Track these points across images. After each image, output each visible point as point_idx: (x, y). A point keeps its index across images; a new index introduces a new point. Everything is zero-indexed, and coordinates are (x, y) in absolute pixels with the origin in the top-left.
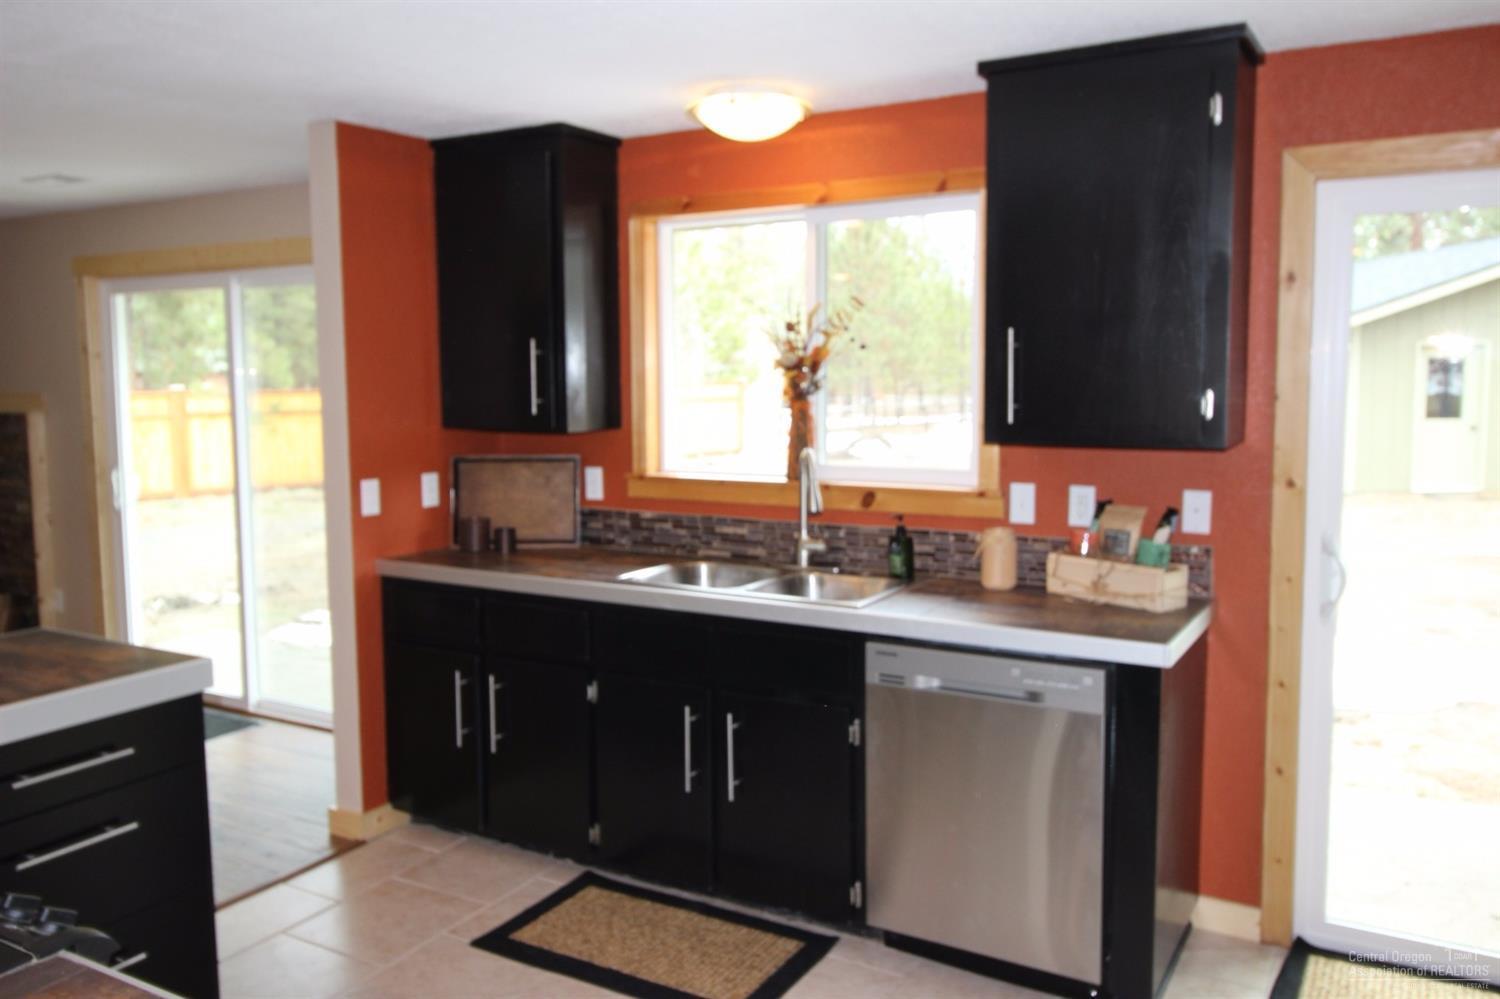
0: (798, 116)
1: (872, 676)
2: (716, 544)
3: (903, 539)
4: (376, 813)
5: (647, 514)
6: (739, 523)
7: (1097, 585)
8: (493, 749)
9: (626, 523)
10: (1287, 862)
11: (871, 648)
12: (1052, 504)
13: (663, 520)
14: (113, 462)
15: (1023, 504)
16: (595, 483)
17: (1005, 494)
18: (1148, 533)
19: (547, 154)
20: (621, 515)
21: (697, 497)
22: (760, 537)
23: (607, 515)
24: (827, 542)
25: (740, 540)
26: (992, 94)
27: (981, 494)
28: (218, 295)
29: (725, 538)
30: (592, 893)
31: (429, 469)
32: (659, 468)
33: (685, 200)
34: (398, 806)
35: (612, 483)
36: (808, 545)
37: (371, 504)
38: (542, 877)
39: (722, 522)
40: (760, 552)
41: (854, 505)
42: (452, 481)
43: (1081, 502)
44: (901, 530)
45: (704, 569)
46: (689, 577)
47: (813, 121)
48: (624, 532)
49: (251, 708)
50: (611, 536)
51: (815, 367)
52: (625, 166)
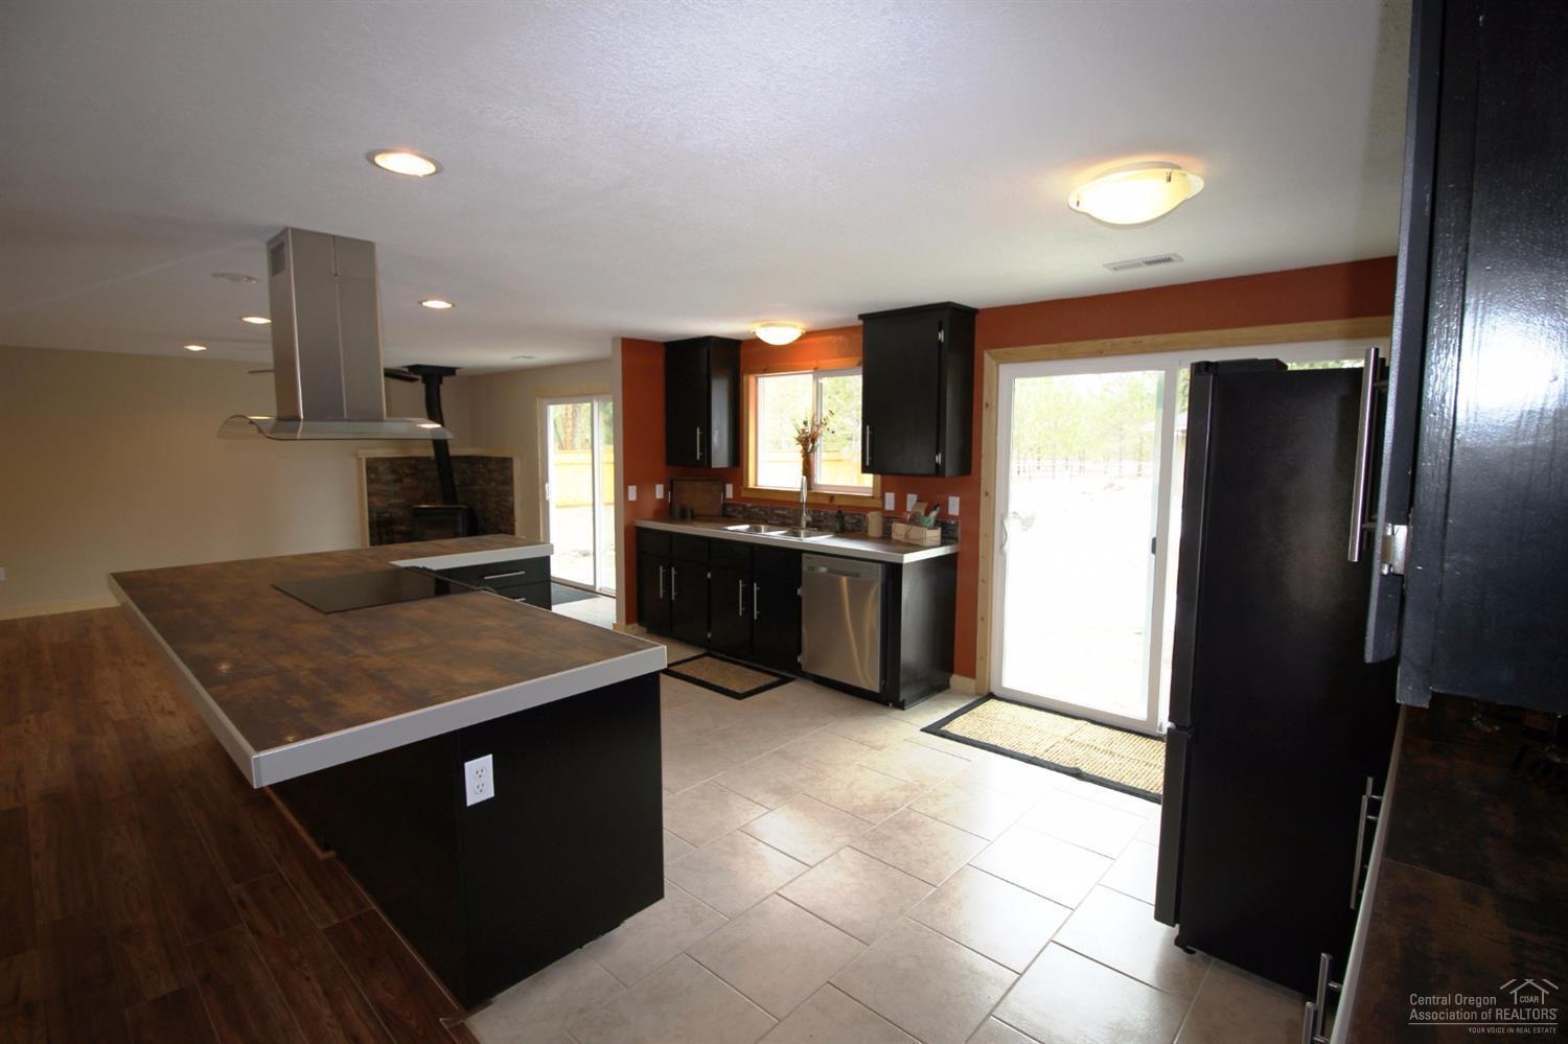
0: (800, 335)
1: (805, 568)
2: (775, 518)
3: (840, 516)
4: (630, 626)
5: (749, 505)
6: (783, 509)
7: (907, 536)
8: (673, 598)
9: (740, 509)
10: (986, 659)
11: (804, 555)
12: (901, 503)
13: (754, 507)
14: (546, 480)
15: (890, 501)
16: (730, 493)
17: (883, 498)
18: (927, 513)
19: (705, 350)
20: (739, 505)
21: (770, 498)
22: (790, 515)
23: (733, 505)
24: (812, 517)
25: (784, 516)
26: (864, 326)
27: (872, 497)
28: (589, 405)
29: (778, 515)
30: (707, 659)
31: (660, 483)
32: (756, 485)
33: (764, 367)
34: (640, 625)
35: (736, 491)
36: (805, 518)
37: (632, 495)
38: (690, 653)
39: (778, 509)
40: (791, 522)
41: (827, 502)
42: (670, 487)
43: (912, 499)
44: (840, 512)
45: (763, 527)
46: (758, 530)
47: (807, 335)
48: (740, 513)
49: (597, 590)
50: (735, 514)
51: (813, 441)
52: (743, 351)
